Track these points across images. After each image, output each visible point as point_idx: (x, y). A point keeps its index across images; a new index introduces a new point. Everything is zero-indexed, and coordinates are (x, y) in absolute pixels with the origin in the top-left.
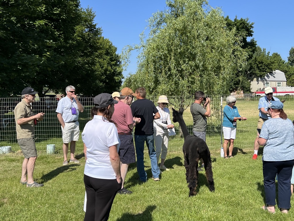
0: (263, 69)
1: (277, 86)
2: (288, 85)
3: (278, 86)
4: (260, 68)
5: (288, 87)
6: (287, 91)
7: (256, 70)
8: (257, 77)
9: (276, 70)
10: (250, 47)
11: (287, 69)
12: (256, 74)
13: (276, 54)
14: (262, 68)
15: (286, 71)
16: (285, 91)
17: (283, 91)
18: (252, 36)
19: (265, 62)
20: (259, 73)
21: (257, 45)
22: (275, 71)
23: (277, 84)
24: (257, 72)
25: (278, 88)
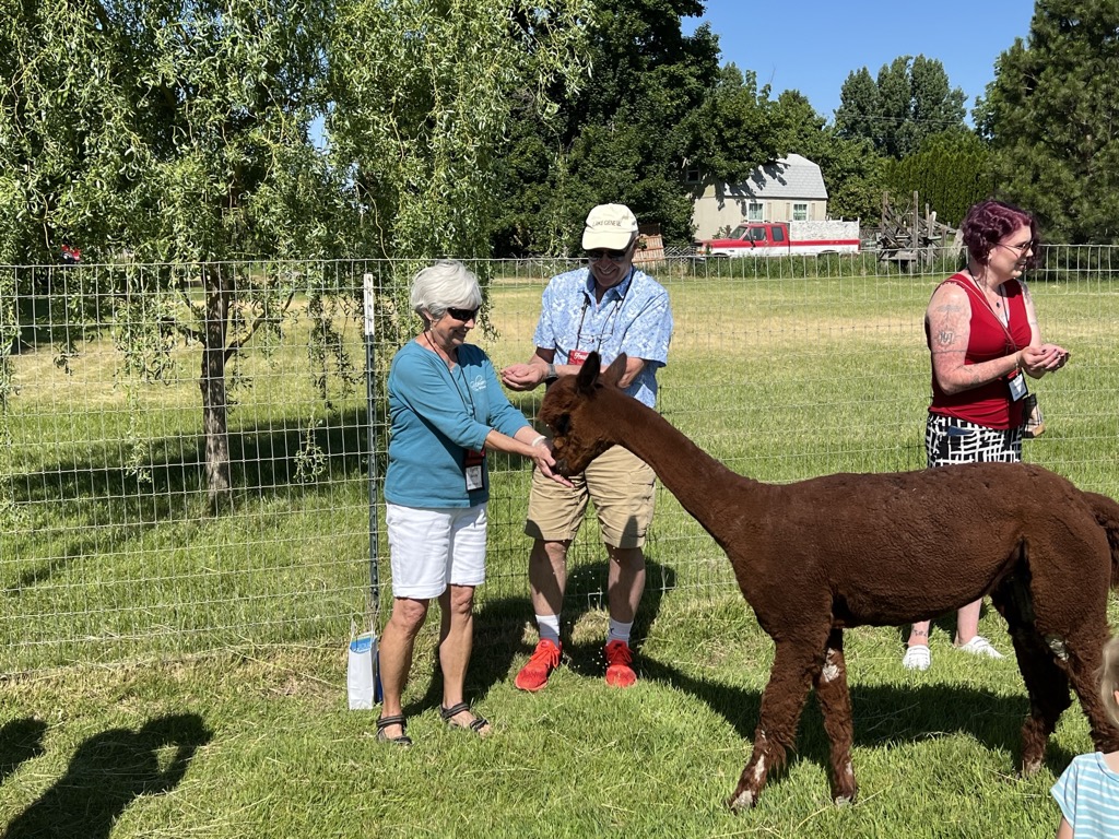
0: (742, 147)
1: (792, 218)
2: (832, 214)
3: (797, 218)
4: (731, 144)
5: (831, 221)
6: (826, 239)
7: (713, 155)
8: (719, 183)
9: (790, 155)
10: (692, 58)
11: (830, 151)
12: (712, 169)
13: (796, 96)
14: (735, 144)
15: (828, 159)
16: (820, 239)
17: (814, 239)
18: (699, 14)
19: (749, 122)
20: (724, 163)
21: (719, 51)
22: (786, 158)
23: (792, 211)
24: (719, 160)
25: (794, 224)
